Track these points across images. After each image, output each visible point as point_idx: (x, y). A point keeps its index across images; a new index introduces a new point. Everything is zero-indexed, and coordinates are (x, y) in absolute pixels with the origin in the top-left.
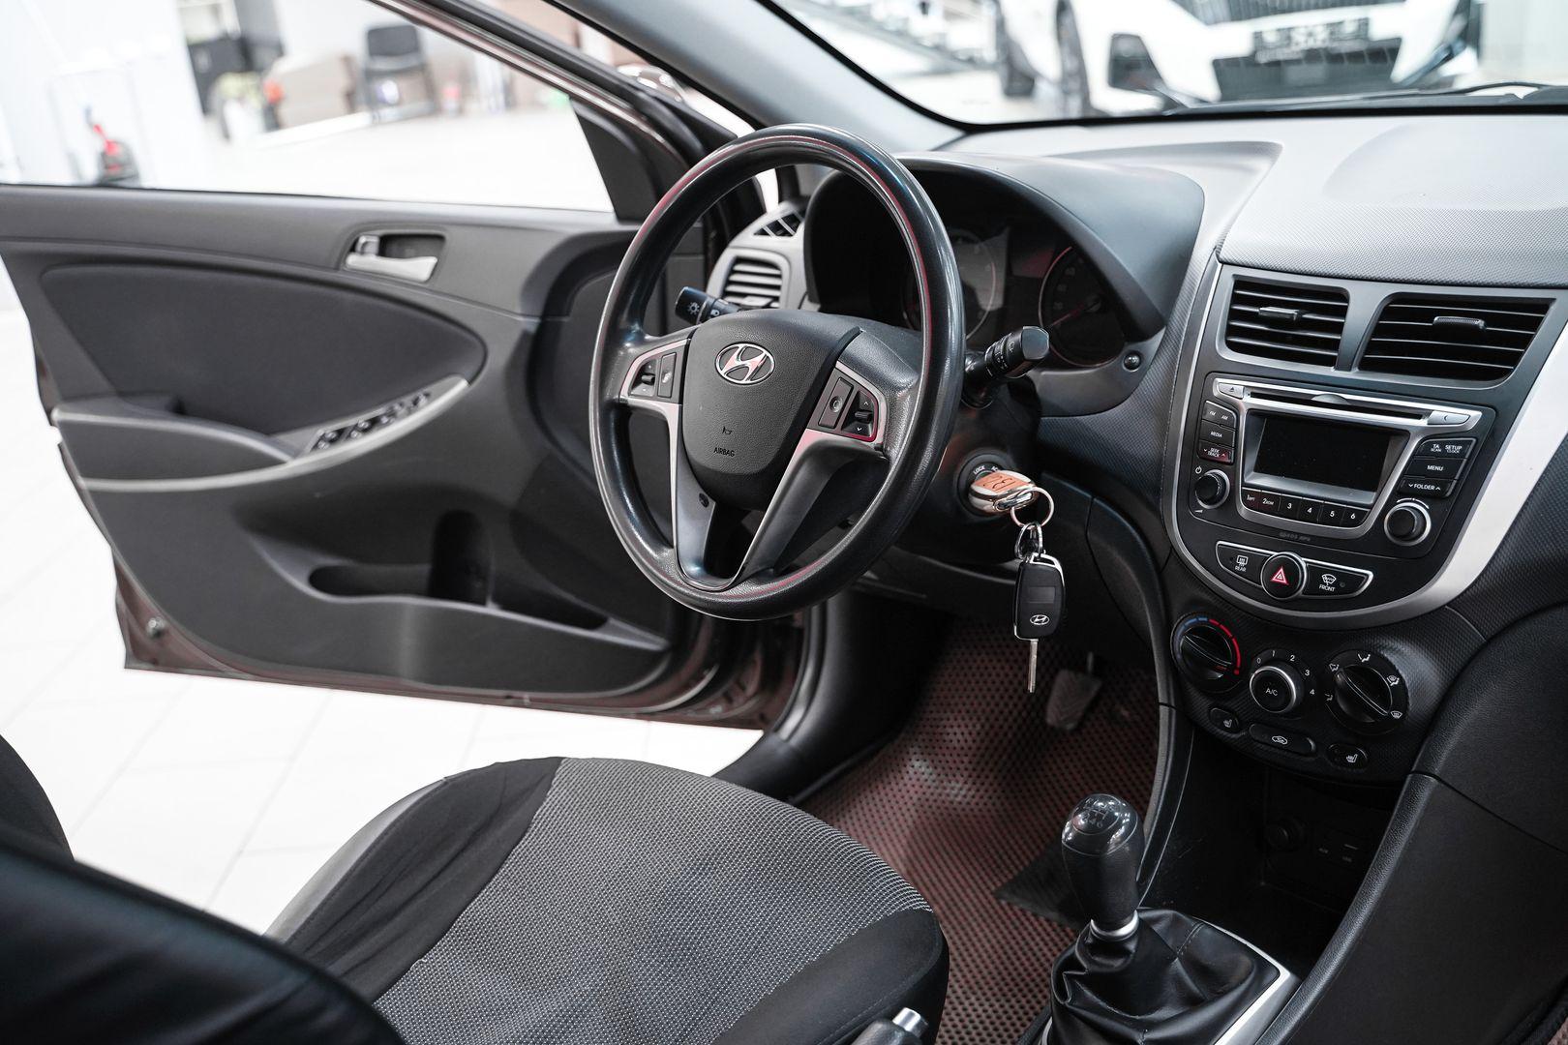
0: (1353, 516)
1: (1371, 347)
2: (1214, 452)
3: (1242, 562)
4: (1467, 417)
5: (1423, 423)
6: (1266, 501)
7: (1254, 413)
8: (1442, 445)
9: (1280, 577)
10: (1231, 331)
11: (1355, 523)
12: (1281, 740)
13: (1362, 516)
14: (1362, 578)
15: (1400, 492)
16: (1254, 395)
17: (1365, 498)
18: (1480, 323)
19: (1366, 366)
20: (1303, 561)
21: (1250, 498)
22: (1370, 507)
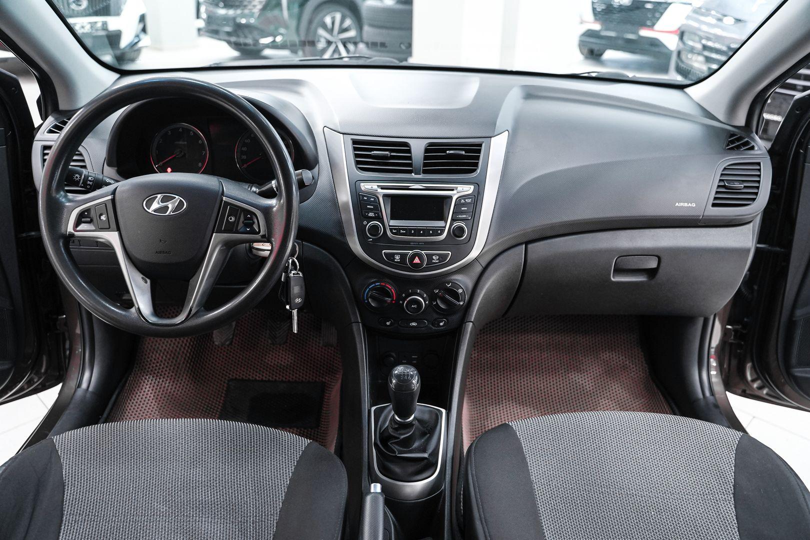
0: (439, 232)
1: (425, 165)
2: (371, 214)
3: (397, 258)
4: (469, 189)
5: (455, 192)
6: (402, 231)
7: (385, 196)
8: (465, 200)
9: (417, 260)
10: (357, 163)
11: (441, 234)
12: (414, 324)
13: (442, 231)
14: (447, 255)
15: (453, 220)
16: (382, 189)
17: (441, 224)
18: (463, 153)
19: (425, 172)
20: (423, 252)
21: (394, 231)
22: (445, 227)
